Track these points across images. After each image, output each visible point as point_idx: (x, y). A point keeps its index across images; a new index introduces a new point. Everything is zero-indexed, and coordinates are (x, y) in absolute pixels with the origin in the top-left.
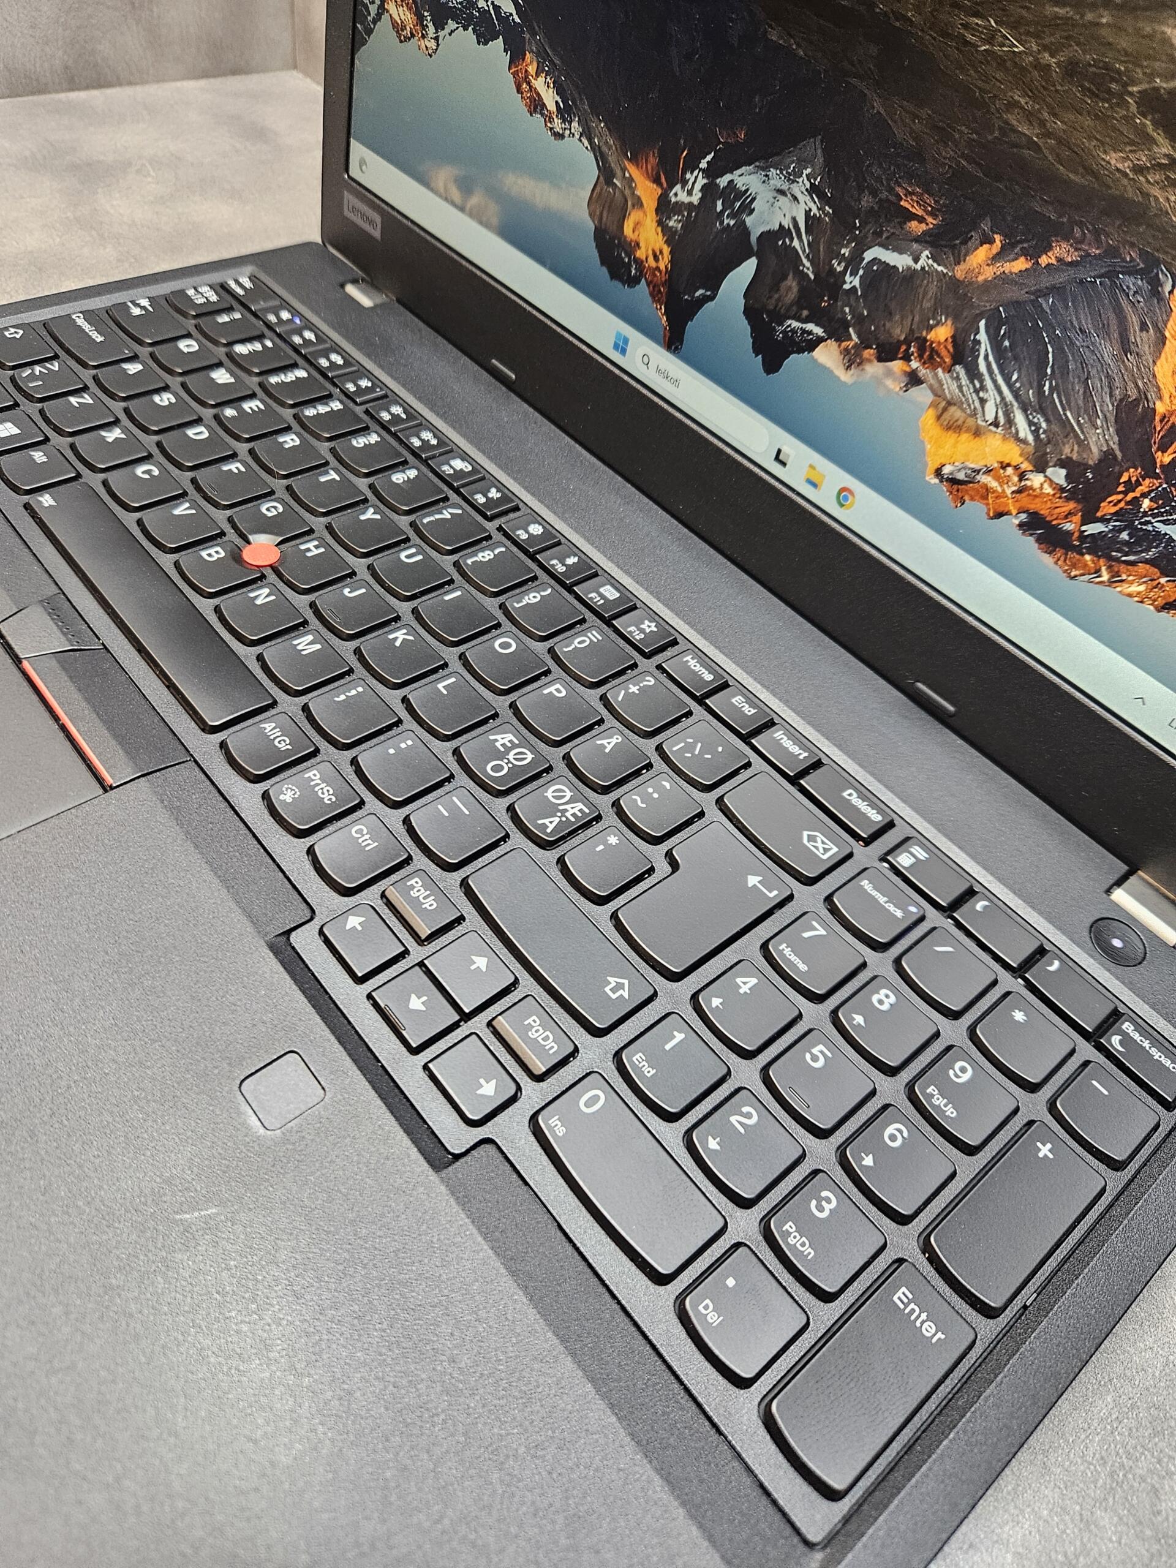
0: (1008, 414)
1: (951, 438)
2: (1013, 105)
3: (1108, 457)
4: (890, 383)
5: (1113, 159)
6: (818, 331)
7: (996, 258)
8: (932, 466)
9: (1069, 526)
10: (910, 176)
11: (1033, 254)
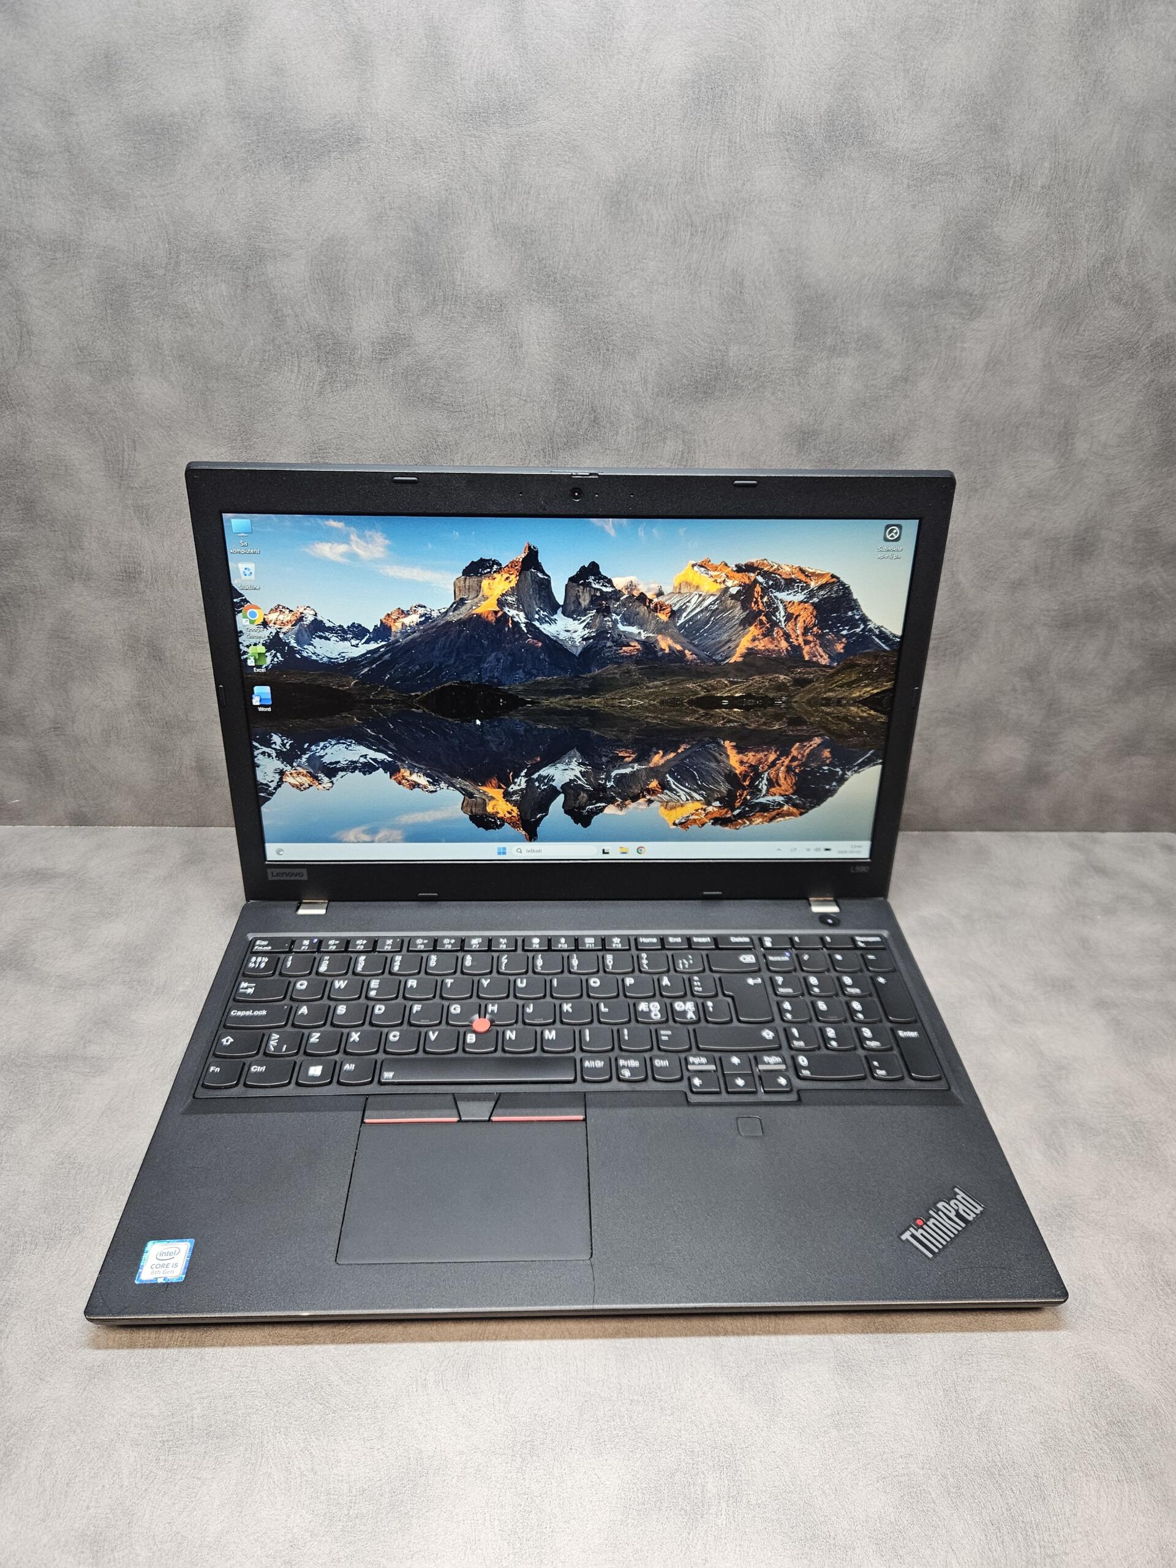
0: (690, 796)
1: (673, 811)
2: (647, 717)
3: (729, 791)
4: (641, 807)
5: (688, 719)
6: (604, 804)
7: (663, 757)
8: (671, 823)
9: (728, 816)
10: (618, 747)
11: (675, 751)
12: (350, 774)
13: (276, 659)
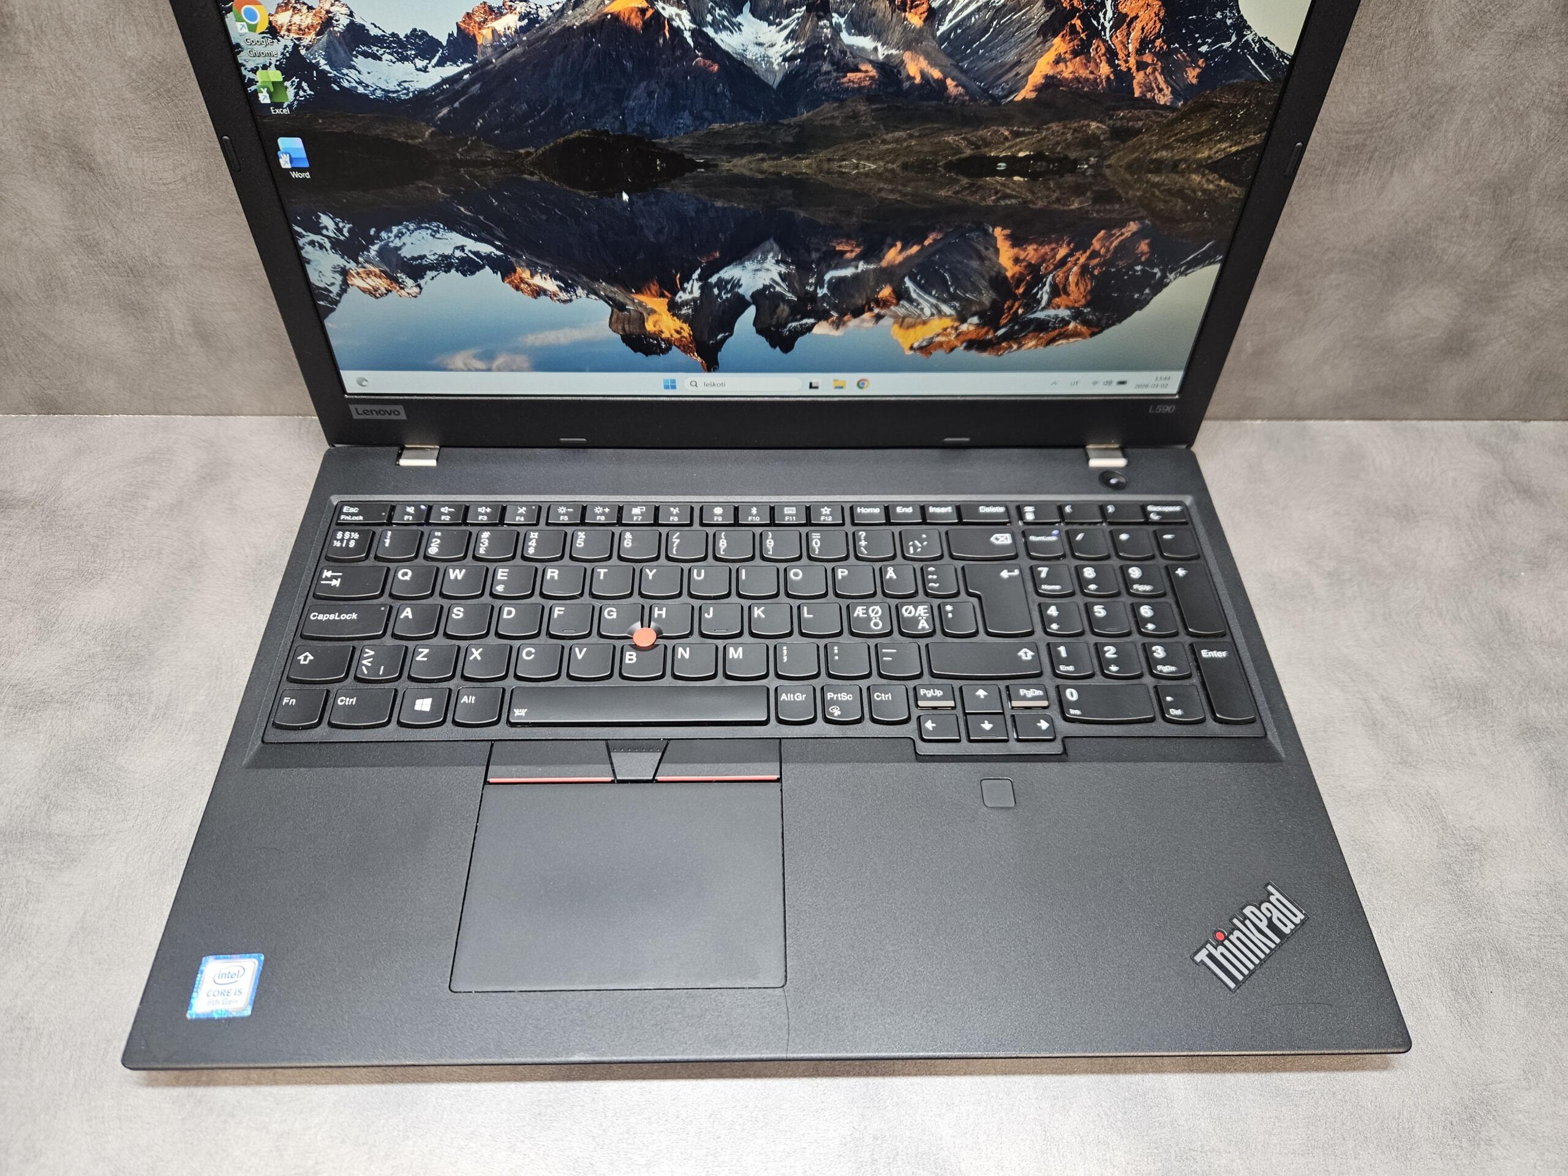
0: (936, 307)
1: (911, 332)
2: (880, 190)
3: (994, 303)
4: (866, 325)
5: (943, 193)
6: (812, 321)
7: (901, 251)
8: (906, 346)
9: (989, 336)
10: (836, 236)
11: (920, 242)
12: (442, 274)
13: (301, 93)
